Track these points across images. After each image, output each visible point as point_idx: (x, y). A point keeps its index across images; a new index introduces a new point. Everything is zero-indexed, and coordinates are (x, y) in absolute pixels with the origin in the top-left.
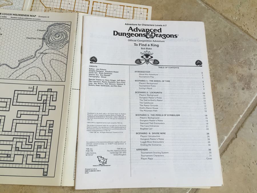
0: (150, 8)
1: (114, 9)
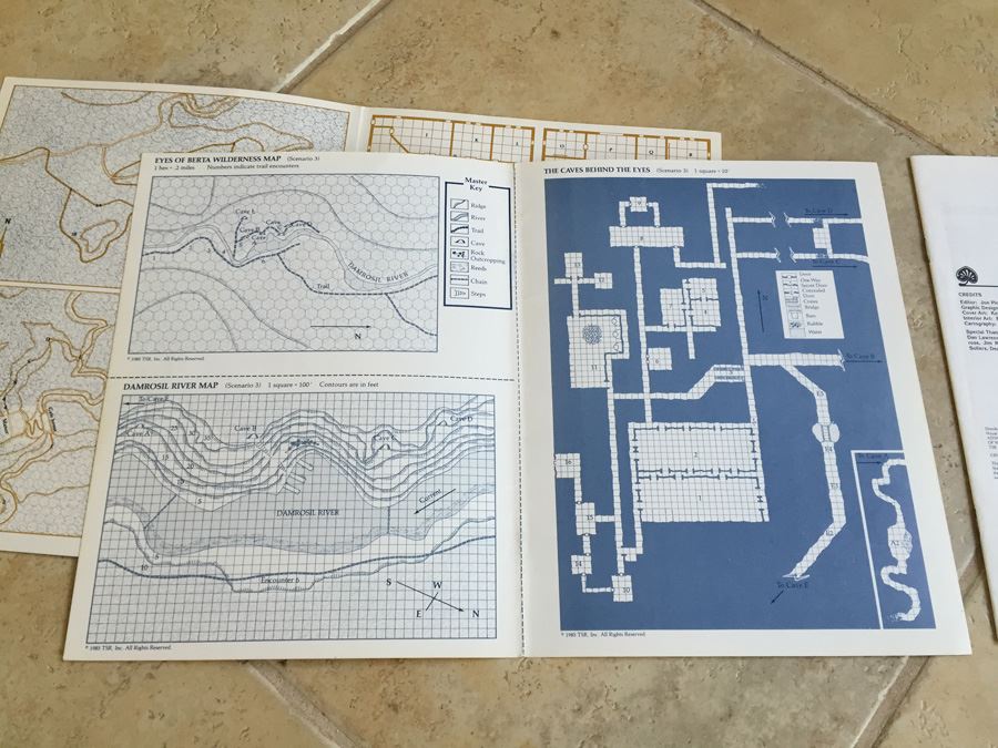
1: (609, 146)
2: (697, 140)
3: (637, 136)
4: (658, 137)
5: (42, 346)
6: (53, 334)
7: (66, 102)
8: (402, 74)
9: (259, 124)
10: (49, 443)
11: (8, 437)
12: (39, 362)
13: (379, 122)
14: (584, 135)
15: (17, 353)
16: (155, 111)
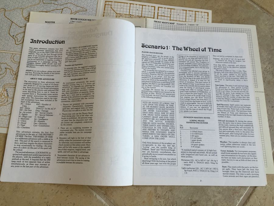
0: (210, 12)
1: (178, 13)
2: (204, 12)
3: (186, 11)
4: (193, 11)
5: (4, 70)
6: (7, 67)
9: (70, 3)
10: (6, 100)
12: (3, 75)
13: (107, 3)
14: (170, 9)
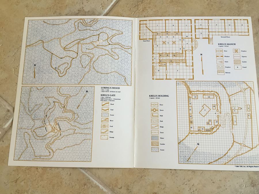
0: (249, 18)
1: (216, 24)
2: (243, 20)
3: (224, 20)
4: (231, 20)
5: (52, 104)
6: (55, 100)
7: (45, 25)
8: (141, 7)
9: (105, 27)
10: (59, 134)
11: (47, 133)
12: (52, 109)
13: (142, 22)
15: (45, 107)
16: (73, 26)
